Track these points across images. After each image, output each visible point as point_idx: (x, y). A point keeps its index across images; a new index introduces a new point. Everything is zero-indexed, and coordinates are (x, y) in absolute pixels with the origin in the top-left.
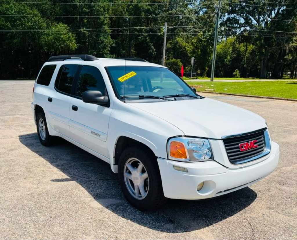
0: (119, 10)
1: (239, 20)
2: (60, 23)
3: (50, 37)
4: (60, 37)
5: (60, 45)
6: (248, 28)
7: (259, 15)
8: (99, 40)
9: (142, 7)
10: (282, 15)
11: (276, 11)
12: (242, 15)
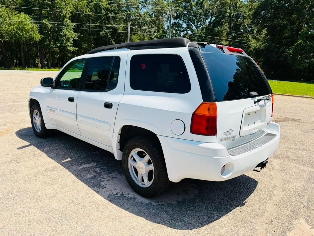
0: (80, 5)
1: (182, 25)
2: (22, 13)
3: (12, 27)
4: (23, 28)
5: (23, 35)
6: (189, 32)
7: (198, 22)
8: (62, 32)
9: (103, 5)
10: (214, 23)
11: (209, 20)
12: (185, 21)
